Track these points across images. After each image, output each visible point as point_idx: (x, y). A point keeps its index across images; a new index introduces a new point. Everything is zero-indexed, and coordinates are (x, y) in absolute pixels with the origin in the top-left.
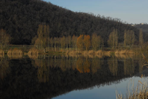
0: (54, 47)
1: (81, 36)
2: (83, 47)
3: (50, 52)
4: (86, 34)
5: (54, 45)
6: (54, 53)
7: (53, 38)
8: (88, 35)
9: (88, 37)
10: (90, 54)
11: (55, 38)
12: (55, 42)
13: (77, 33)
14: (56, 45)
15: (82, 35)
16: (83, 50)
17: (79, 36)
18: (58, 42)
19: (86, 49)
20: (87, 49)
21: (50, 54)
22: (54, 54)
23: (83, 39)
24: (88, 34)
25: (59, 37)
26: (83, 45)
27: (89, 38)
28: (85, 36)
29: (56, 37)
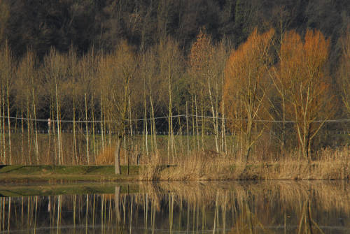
0: (43, 127)
1: (255, 43)
2: (276, 128)
3: (20, 169)
4: (299, 23)
5: (45, 112)
6: (44, 174)
7: (41, 55)
8: (309, 32)
9: (309, 45)
10: (333, 179)
11: (56, 61)
12: (59, 91)
13: (224, 15)
14: (62, 111)
15: (263, 31)
16: (276, 152)
17: (239, 38)
18: (73, 88)
19: (296, 144)
20: (303, 141)
21: (14, 181)
22: (44, 181)
23: (276, 61)
24: (314, 26)
25: (83, 49)
26: (276, 109)
27: (323, 54)
28: (291, 41)
29: (63, 50)
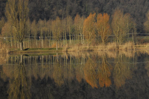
0: (38, 38)
1: (91, 17)
2: (97, 38)
3: (33, 49)
4: (102, 11)
5: (38, 35)
6: (39, 50)
7: (37, 21)
8: (104, 14)
9: (104, 17)
10: (111, 50)
11: (41, 22)
12: (42, 30)
13: (83, 10)
14: (43, 34)
15: (93, 14)
16: (97, 44)
17: (87, 15)
18: (46, 29)
20: (103, 41)
21: (32, 52)
22: (39, 52)
23: (96, 21)
24: (105, 12)
25: (48, 19)
26: (96, 33)
27: (108, 19)
28: (100, 16)
29: (43, 19)
